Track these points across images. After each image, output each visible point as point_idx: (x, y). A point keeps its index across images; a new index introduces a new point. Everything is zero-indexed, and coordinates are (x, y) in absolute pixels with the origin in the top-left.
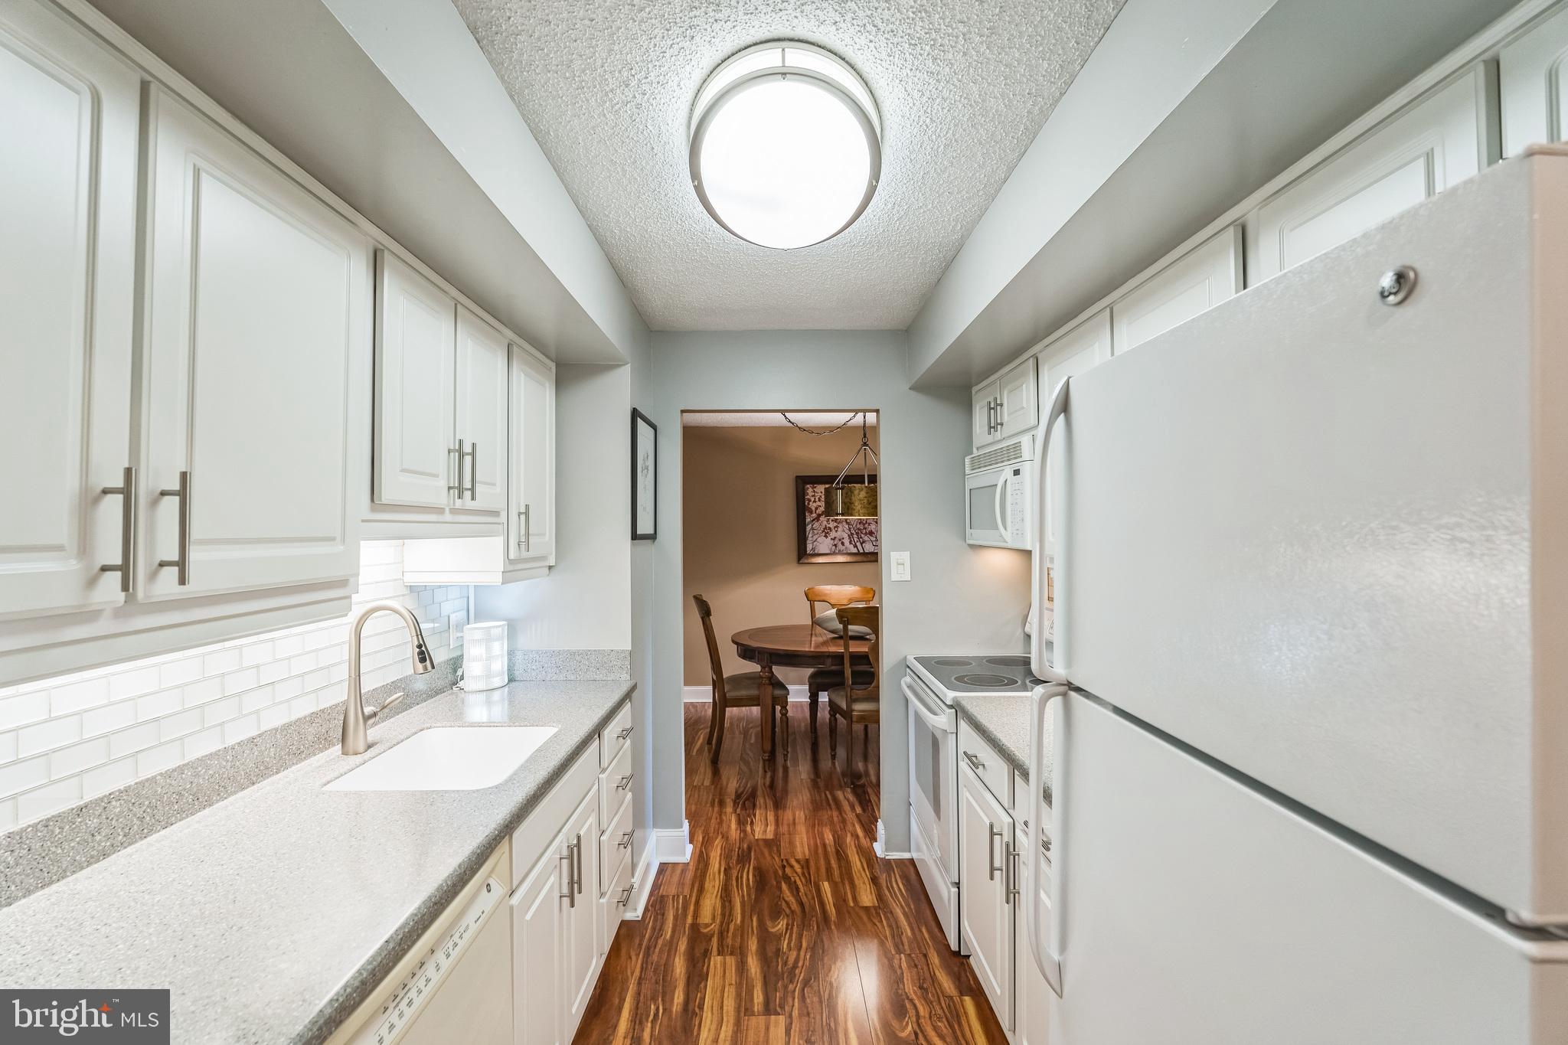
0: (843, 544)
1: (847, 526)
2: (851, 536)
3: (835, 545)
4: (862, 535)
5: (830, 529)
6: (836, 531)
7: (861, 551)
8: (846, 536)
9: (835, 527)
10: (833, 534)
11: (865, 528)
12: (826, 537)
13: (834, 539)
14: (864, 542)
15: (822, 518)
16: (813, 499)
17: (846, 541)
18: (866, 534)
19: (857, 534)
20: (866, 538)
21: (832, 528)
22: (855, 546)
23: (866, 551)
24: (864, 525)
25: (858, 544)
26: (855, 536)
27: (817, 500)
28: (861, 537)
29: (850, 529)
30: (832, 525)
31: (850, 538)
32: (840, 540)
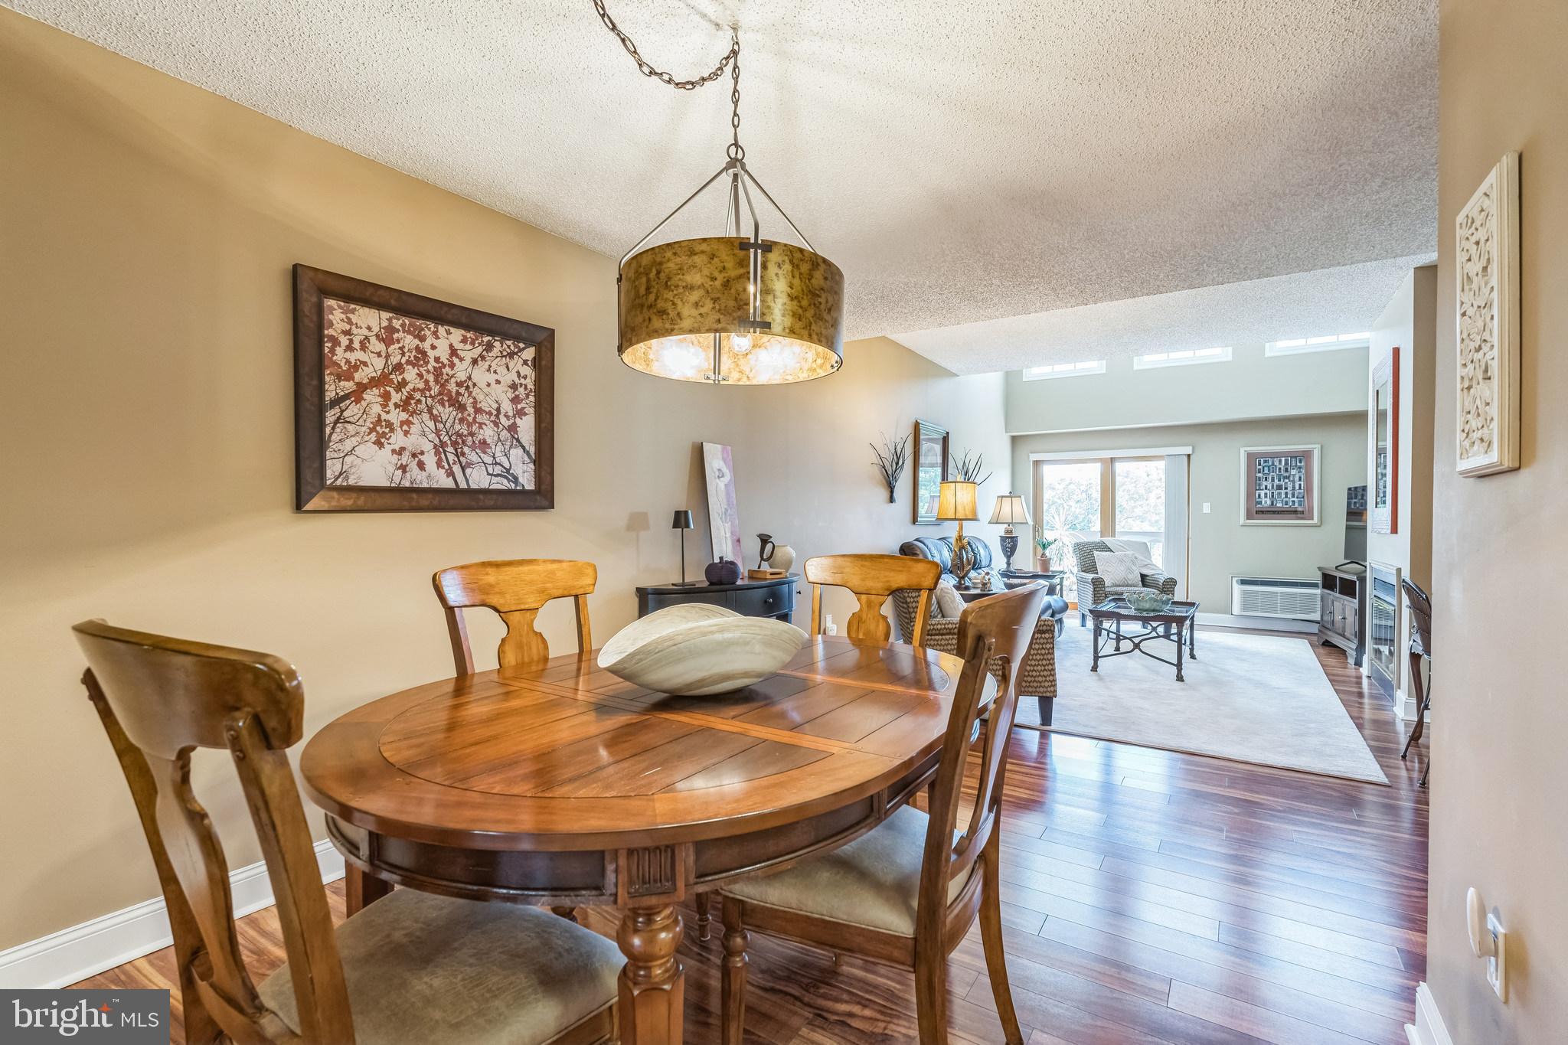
0: (421, 466)
1: (431, 424)
2: (439, 448)
3: (403, 468)
4: (466, 450)
5: (390, 425)
6: (406, 433)
7: (463, 485)
8: (428, 447)
9: (402, 423)
10: (398, 440)
11: (472, 434)
12: (379, 444)
13: (400, 452)
14: (470, 464)
15: (372, 396)
16: (344, 341)
17: (430, 460)
18: (473, 448)
19: (455, 444)
20: (473, 457)
21: (397, 424)
22: (450, 473)
23: (473, 486)
24: (470, 425)
25: (456, 469)
26: (450, 449)
27: (356, 345)
28: (463, 454)
29: (437, 432)
30: (396, 416)
31: (437, 453)
32: (414, 455)
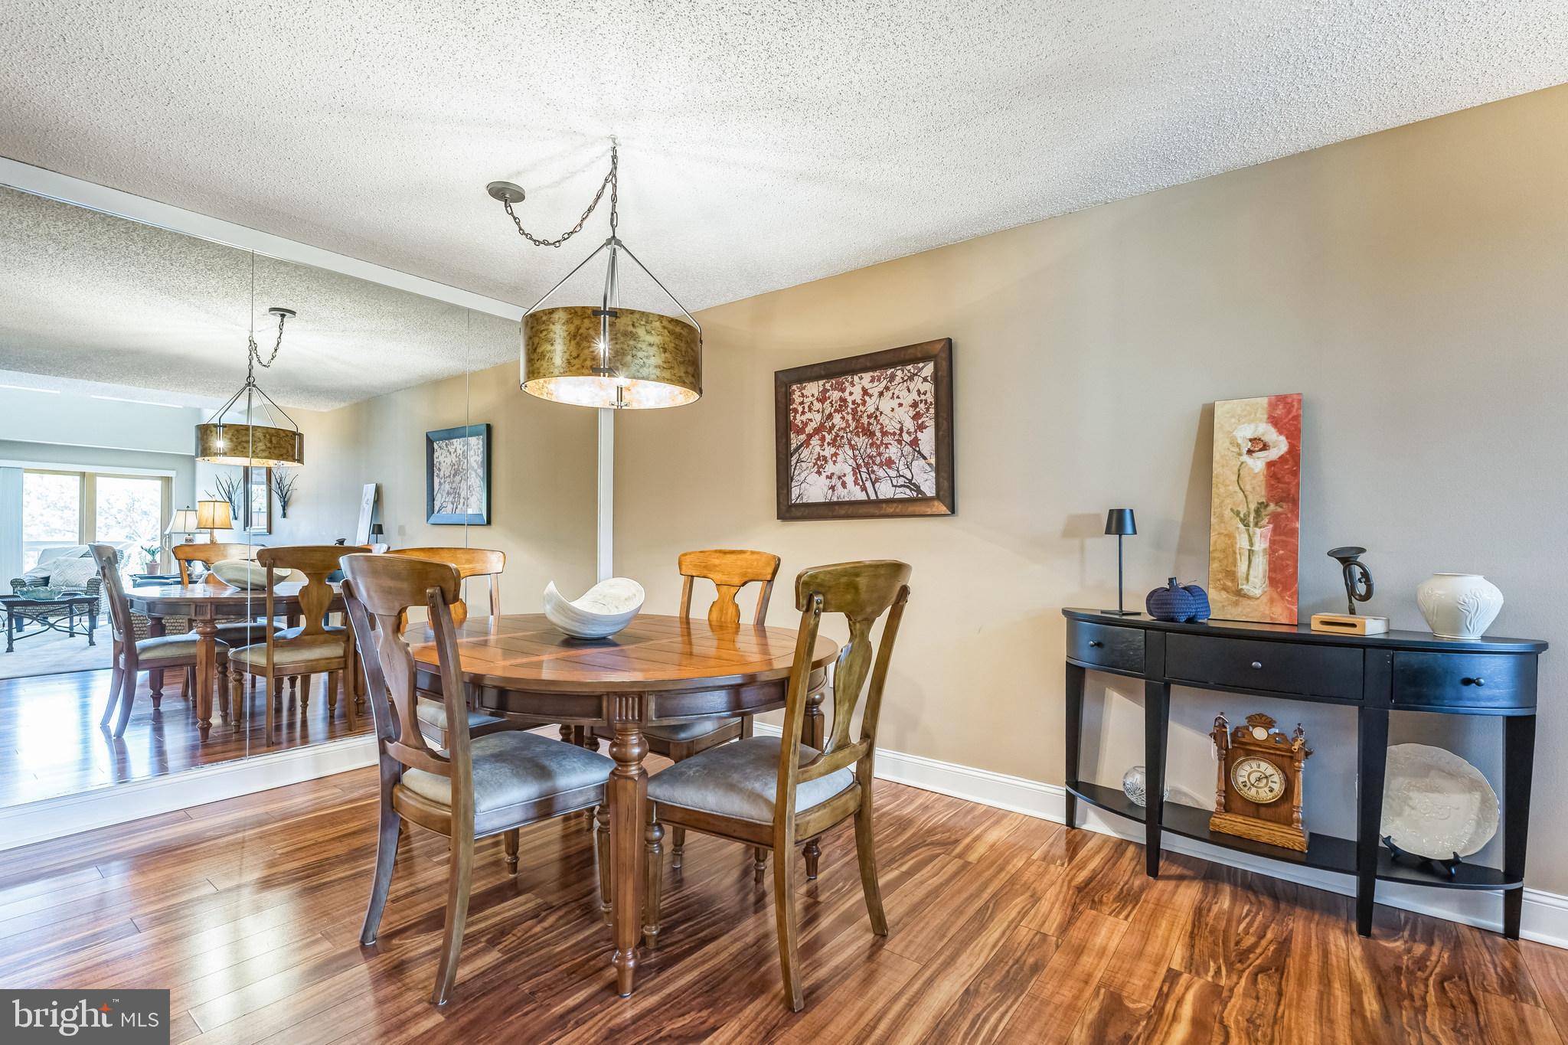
0: (844, 485)
1: (850, 452)
2: (856, 470)
3: (833, 488)
4: (875, 468)
5: (825, 459)
6: (835, 462)
7: (873, 497)
8: (848, 470)
9: (832, 455)
10: (830, 468)
11: (880, 454)
12: (819, 473)
13: (830, 477)
14: (877, 480)
15: (815, 441)
16: (800, 409)
17: (849, 479)
18: (881, 465)
19: (867, 465)
20: (881, 473)
21: (829, 457)
22: (864, 489)
23: (881, 497)
24: (878, 447)
25: (868, 484)
26: (864, 469)
27: (806, 410)
28: (873, 472)
29: (855, 458)
30: (829, 451)
31: (855, 474)
32: (840, 478)
